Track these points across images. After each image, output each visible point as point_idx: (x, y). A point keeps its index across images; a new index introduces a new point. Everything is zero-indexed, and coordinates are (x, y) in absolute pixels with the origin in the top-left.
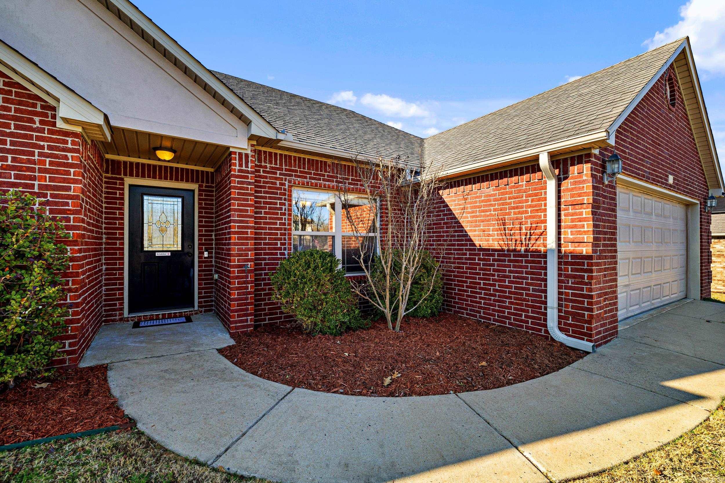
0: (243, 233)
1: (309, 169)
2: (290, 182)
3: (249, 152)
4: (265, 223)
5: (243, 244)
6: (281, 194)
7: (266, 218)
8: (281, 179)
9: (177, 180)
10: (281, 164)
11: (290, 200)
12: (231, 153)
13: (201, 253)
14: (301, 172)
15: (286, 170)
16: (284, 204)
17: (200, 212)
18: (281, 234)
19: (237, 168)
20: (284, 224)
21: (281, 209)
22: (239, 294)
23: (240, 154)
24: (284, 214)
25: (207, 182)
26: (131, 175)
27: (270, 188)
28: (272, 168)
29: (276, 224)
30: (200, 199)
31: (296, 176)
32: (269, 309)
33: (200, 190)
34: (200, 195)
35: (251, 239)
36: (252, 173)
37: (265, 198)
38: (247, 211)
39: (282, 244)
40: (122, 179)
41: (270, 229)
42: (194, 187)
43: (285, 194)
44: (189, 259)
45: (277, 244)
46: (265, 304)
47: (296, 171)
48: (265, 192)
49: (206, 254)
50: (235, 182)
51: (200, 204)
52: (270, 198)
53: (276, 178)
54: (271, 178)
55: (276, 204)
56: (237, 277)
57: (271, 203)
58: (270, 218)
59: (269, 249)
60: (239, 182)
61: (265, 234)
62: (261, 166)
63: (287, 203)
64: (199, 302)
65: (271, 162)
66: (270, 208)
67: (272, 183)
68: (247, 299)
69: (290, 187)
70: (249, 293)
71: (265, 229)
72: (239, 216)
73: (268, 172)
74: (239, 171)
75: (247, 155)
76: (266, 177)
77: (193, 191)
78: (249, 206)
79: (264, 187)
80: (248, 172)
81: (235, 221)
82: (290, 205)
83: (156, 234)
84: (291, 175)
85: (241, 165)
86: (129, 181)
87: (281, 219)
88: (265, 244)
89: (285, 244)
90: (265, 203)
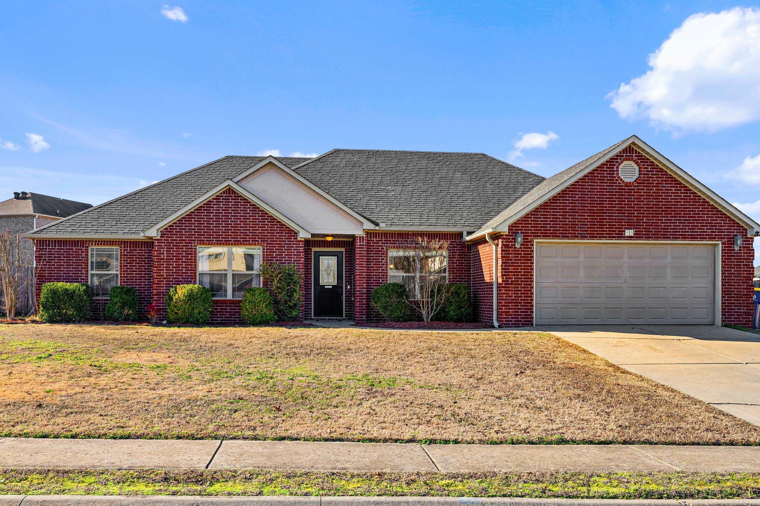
0: (361, 275)
1: (398, 238)
2: (387, 247)
3: (364, 236)
4: (373, 270)
5: (361, 280)
6: (382, 254)
7: (374, 267)
8: (382, 246)
9: (334, 247)
10: (382, 238)
11: (387, 257)
12: (356, 237)
13: (346, 286)
14: (393, 241)
15: (385, 241)
16: (384, 259)
17: (346, 264)
18: (382, 275)
19: (359, 244)
20: (384, 270)
21: (382, 262)
22: (359, 304)
23: (360, 237)
24: (384, 265)
25: (349, 247)
26: (315, 247)
27: (376, 251)
28: (377, 241)
29: (379, 270)
30: (346, 257)
31: (390, 243)
32: (376, 315)
33: (346, 252)
34: (346, 254)
35: (365, 278)
36: (366, 245)
37: (373, 256)
38: (363, 264)
39: (382, 281)
40: (311, 249)
41: (376, 272)
42: (343, 250)
43: (384, 254)
44: (341, 290)
45: (379, 281)
46: (374, 312)
47: (390, 241)
48: (373, 254)
49: (349, 287)
50: (358, 251)
51: (346, 259)
52: (376, 256)
53: (379, 246)
54: (376, 246)
55: (379, 259)
56: (359, 296)
57: (376, 259)
58: (376, 267)
59: (376, 283)
60: (359, 251)
61: (373, 275)
62: (371, 240)
63: (385, 258)
64: (346, 314)
65: (376, 238)
66: (376, 262)
67: (377, 248)
68: (363, 307)
69: (387, 249)
70: (364, 304)
71: (373, 272)
72: (359, 267)
73: (375, 243)
74: (360, 245)
75: (363, 237)
76: (374, 246)
77: (342, 252)
78: (364, 261)
79: (373, 251)
80: (363, 245)
81: (357, 269)
82: (387, 260)
83: (326, 276)
84: (387, 243)
85: (360, 242)
86: (314, 249)
87: (382, 267)
88: (373, 280)
89: (384, 281)
90: (373, 259)
